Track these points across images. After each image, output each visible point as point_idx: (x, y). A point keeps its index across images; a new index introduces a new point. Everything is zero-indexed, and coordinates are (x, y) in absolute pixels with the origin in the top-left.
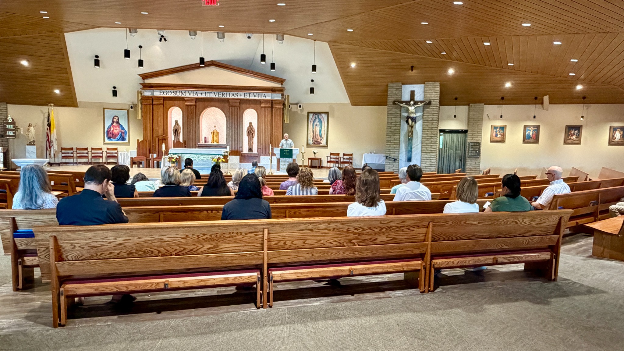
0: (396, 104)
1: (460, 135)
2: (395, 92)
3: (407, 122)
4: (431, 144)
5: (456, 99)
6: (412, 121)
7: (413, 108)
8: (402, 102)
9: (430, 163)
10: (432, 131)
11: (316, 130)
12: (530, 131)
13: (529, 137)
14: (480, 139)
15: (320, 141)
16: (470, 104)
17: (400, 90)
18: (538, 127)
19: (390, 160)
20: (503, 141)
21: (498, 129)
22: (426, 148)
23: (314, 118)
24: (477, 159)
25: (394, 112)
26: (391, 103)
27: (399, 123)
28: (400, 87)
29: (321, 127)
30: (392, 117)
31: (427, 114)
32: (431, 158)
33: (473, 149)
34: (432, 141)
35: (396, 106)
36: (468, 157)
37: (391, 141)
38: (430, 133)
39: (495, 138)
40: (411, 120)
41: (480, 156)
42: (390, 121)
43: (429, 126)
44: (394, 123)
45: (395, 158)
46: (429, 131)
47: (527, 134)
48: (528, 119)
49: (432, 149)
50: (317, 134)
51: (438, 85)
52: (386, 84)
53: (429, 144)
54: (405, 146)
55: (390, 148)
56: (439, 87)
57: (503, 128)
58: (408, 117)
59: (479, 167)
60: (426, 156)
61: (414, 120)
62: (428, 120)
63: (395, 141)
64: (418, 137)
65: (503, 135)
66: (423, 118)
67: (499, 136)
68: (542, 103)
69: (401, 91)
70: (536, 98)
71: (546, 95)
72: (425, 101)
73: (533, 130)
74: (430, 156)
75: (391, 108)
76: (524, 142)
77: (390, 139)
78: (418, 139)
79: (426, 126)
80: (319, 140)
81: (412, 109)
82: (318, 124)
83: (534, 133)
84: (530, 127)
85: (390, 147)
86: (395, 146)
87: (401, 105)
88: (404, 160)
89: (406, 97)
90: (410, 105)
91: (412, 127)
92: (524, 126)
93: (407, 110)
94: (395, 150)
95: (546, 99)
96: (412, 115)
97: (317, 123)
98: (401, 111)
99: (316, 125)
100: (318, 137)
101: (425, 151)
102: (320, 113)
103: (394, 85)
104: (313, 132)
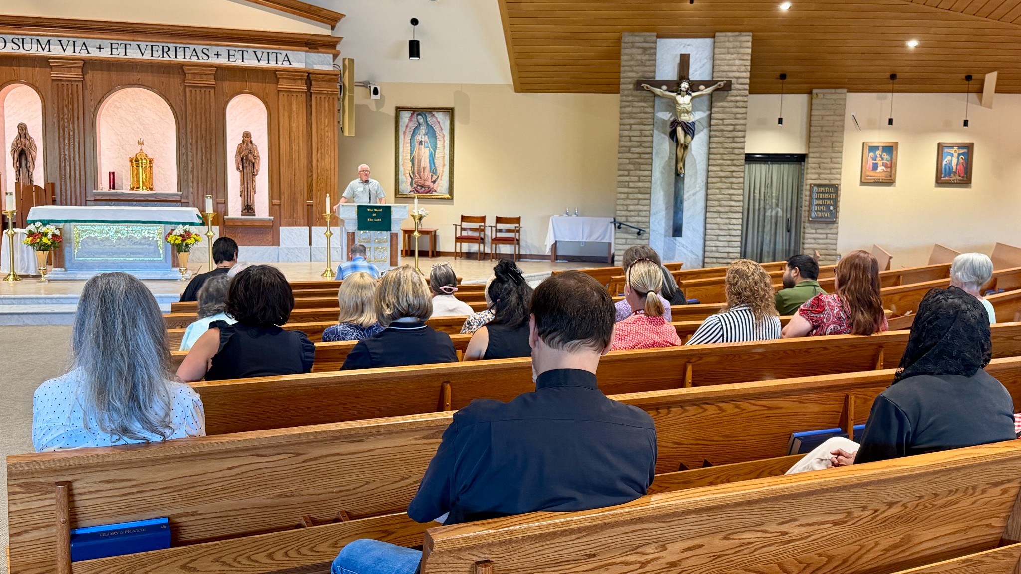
0: (643, 89)
1: (786, 168)
2: (639, 57)
3: (673, 135)
4: (732, 192)
5: (783, 77)
6: (686, 133)
7: (688, 98)
8: (659, 84)
9: (728, 238)
10: (733, 157)
11: (419, 153)
12: (952, 156)
13: (950, 172)
14: (837, 176)
15: (431, 185)
16: (814, 91)
17: (650, 52)
18: (969, 147)
19: (627, 232)
20: (889, 181)
21: (878, 153)
22: (719, 200)
23: (413, 125)
24: (830, 226)
25: (638, 110)
26: (631, 86)
27: (649, 139)
28: (652, 45)
29: (435, 148)
30: (632, 121)
31: (721, 116)
32: (731, 227)
33: (820, 202)
34: (732, 183)
35: (644, 93)
36: (810, 222)
37: (631, 185)
38: (729, 163)
39: (872, 173)
40: (683, 129)
41: (836, 217)
42: (626, 133)
43: (726, 145)
44: (638, 139)
45: (641, 226)
46: (726, 157)
47: (944, 163)
48: (947, 127)
49: (733, 203)
50: (423, 165)
51: (747, 40)
52: (617, 35)
53: (726, 192)
54: (665, 195)
55: (628, 202)
56: (750, 44)
57: (890, 149)
58: (674, 124)
59: (836, 244)
60: (719, 220)
61: (689, 129)
62: (722, 130)
63: (640, 185)
64: (696, 173)
65: (891, 167)
66: (710, 125)
67: (881, 169)
68: (980, 91)
69: (655, 54)
70: (969, 78)
71: (991, 70)
72: (717, 82)
73: (959, 155)
74: (727, 221)
75: (630, 98)
76: (940, 182)
77: (627, 179)
78: (696, 179)
79: (719, 146)
80: (429, 183)
81: (684, 100)
82: (425, 138)
83: (961, 161)
84: (952, 147)
85: (628, 198)
86: (640, 196)
87: (657, 91)
88: (662, 231)
89: (667, 70)
90: (679, 92)
91: (686, 147)
92: (939, 144)
93: (672, 105)
94: (641, 208)
95: (991, 79)
96: (685, 118)
97: (421, 136)
98: (653, 107)
99: (421, 143)
100: (427, 174)
101: (715, 209)
102: (431, 110)
103: (637, 39)
104: (413, 161)
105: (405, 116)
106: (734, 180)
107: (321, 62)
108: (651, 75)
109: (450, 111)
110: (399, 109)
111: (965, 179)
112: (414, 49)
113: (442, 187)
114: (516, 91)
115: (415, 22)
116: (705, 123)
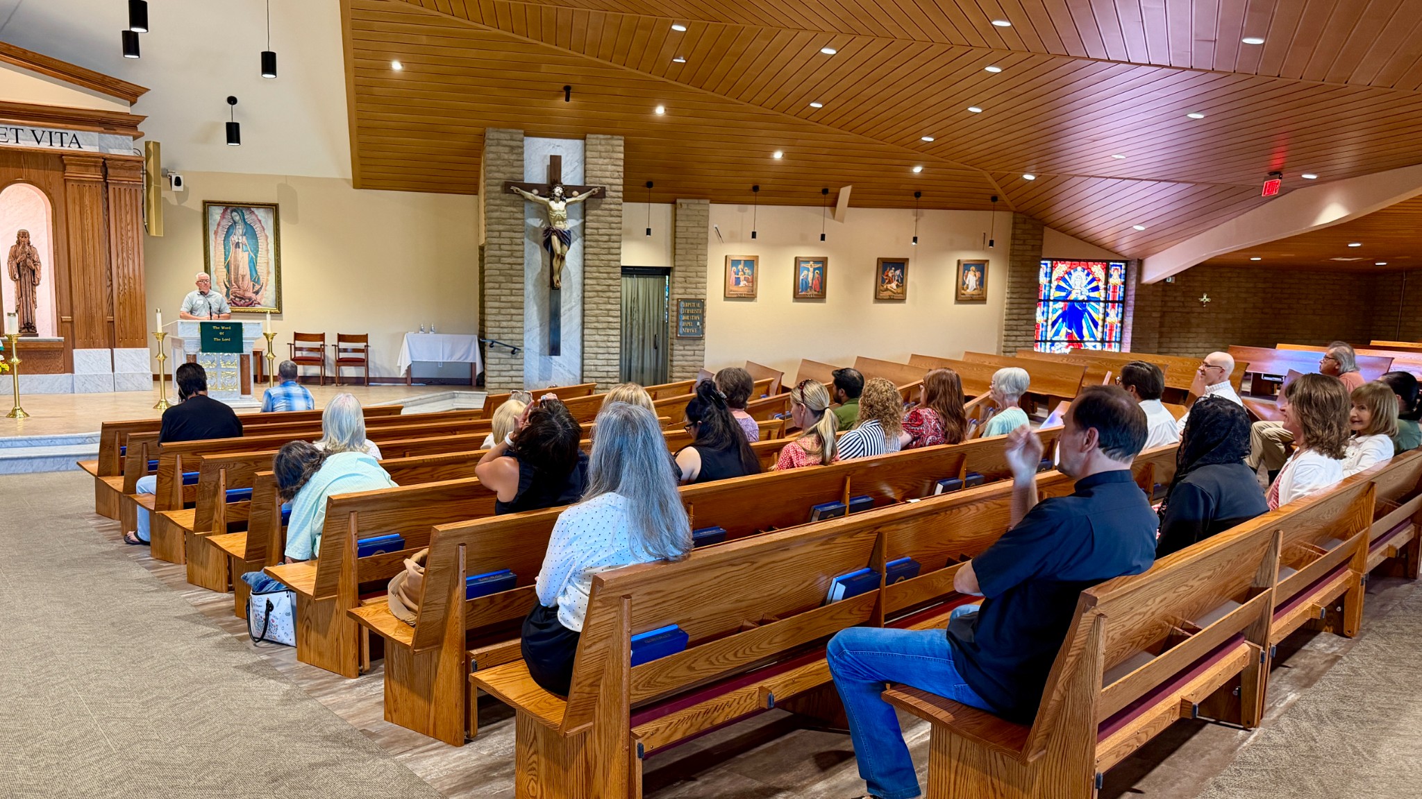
0: (512, 192)
1: (652, 281)
2: (506, 156)
3: (547, 244)
4: (609, 307)
5: (650, 185)
6: (562, 243)
7: (561, 205)
8: (530, 187)
9: (606, 356)
10: (609, 270)
11: (236, 259)
12: (808, 270)
13: (806, 287)
14: (703, 291)
15: (253, 296)
16: (679, 201)
17: (518, 151)
18: (824, 261)
19: (500, 351)
20: (751, 296)
21: (740, 267)
22: (596, 316)
23: (226, 223)
24: (697, 342)
25: (507, 215)
26: (499, 189)
27: (520, 248)
28: (519, 143)
29: (256, 251)
30: (501, 227)
31: (595, 225)
32: (609, 344)
33: (687, 318)
34: (609, 298)
35: (513, 197)
36: (678, 338)
37: (503, 298)
38: (605, 275)
39: (735, 288)
40: (559, 238)
41: (703, 334)
42: (495, 241)
43: (602, 257)
44: (508, 248)
45: (516, 344)
46: (602, 270)
47: (801, 278)
48: (803, 241)
49: (611, 319)
50: (241, 272)
51: (619, 143)
52: (479, 130)
53: (603, 307)
54: (539, 310)
55: (500, 318)
56: (622, 149)
57: (751, 263)
58: (549, 232)
59: (703, 361)
60: (597, 337)
61: (565, 238)
62: (597, 241)
63: (513, 298)
64: (571, 286)
65: (753, 281)
66: (584, 235)
67: (743, 283)
68: (834, 205)
69: (522, 153)
70: (825, 191)
71: (846, 184)
72: (590, 188)
73: (815, 269)
74: (605, 338)
75: (498, 202)
76: (797, 297)
77: (498, 292)
78: (571, 293)
79: (595, 257)
80: (250, 294)
81: (558, 207)
82: (243, 240)
83: (816, 275)
84: (808, 262)
85: (499, 314)
86: (513, 311)
87: (528, 195)
88: (537, 350)
89: (536, 173)
90: (552, 197)
91: (562, 258)
92: (796, 258)
93: (545, 212)
94: (514, 324)
95: (845, 193)
96: (559, 226)
97: (238, 236)
98: (523, 212)
99: (237, 245)
100: (247, 283)
101: (592, 325)
102: (249, 206)
103: (502, 136)
104: (228, 267)
105: (216, 213)
106: (611, 294)
107: (120, 146)
108: (520, 177)
109: (274, 208)
110: (207, 204)
111: (820, 294)
112: (233, 133)
113: (267, 298)
114: (355, 187)
115: (232, 100)
116: (579, 232)
